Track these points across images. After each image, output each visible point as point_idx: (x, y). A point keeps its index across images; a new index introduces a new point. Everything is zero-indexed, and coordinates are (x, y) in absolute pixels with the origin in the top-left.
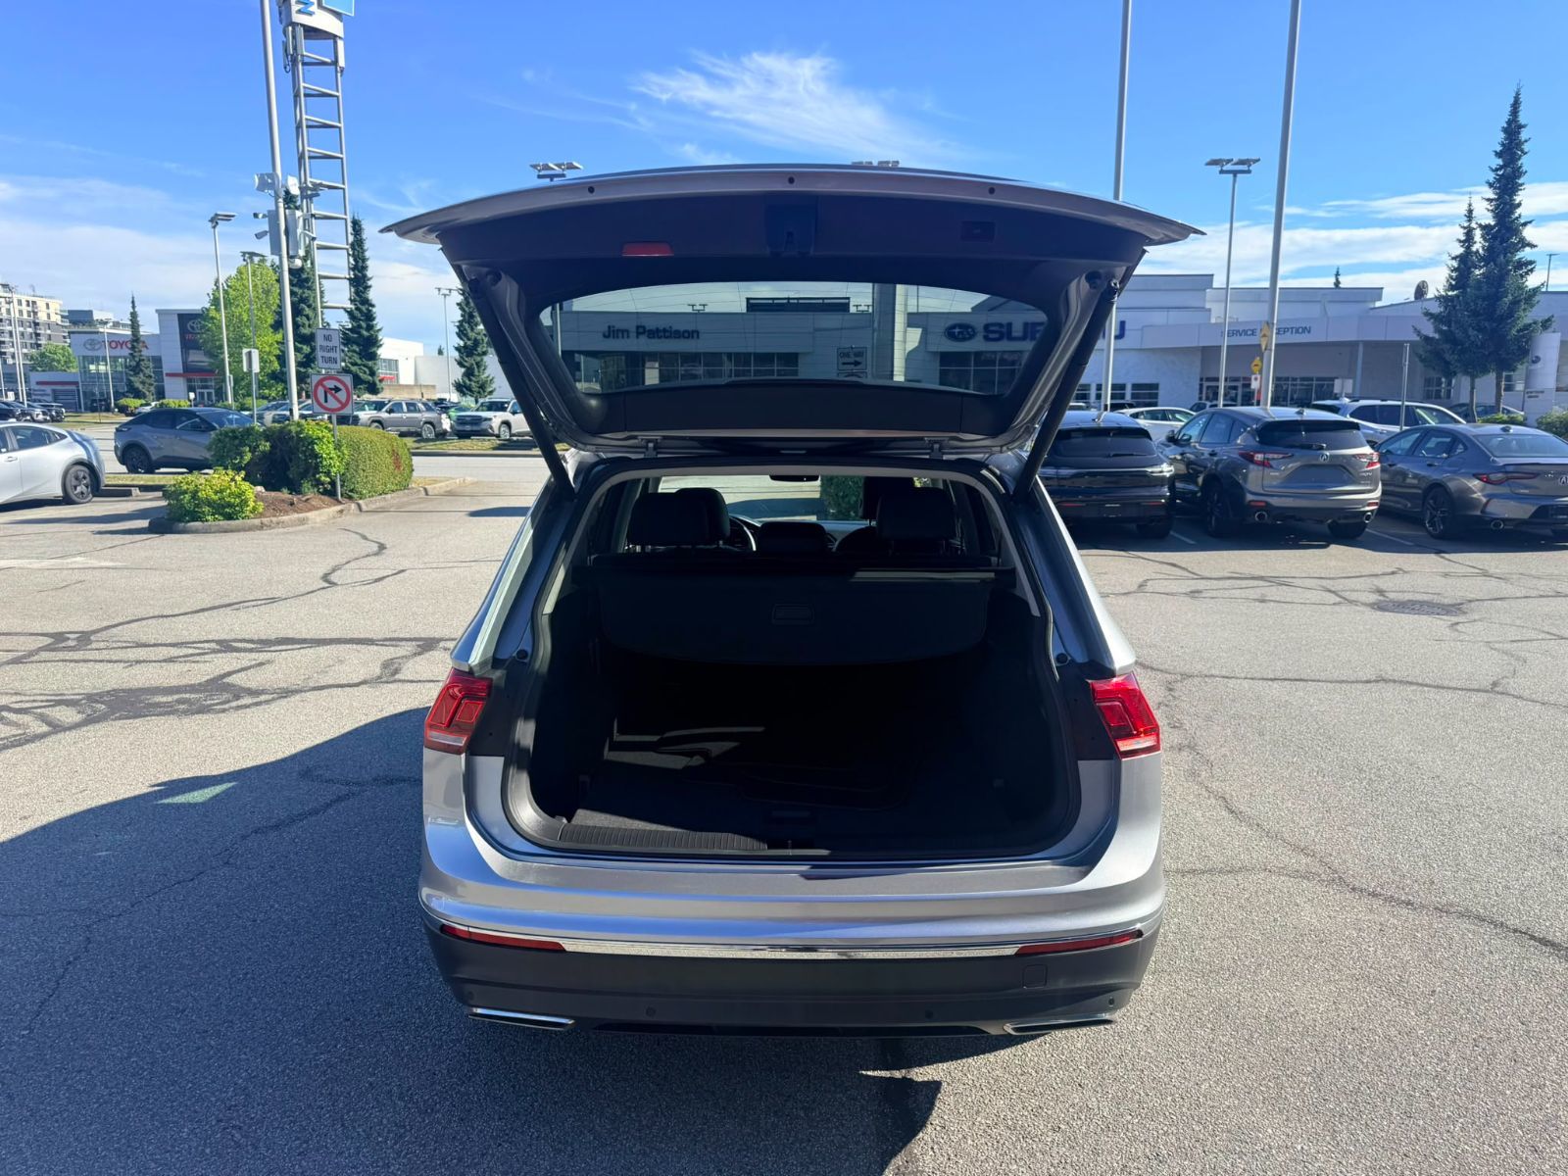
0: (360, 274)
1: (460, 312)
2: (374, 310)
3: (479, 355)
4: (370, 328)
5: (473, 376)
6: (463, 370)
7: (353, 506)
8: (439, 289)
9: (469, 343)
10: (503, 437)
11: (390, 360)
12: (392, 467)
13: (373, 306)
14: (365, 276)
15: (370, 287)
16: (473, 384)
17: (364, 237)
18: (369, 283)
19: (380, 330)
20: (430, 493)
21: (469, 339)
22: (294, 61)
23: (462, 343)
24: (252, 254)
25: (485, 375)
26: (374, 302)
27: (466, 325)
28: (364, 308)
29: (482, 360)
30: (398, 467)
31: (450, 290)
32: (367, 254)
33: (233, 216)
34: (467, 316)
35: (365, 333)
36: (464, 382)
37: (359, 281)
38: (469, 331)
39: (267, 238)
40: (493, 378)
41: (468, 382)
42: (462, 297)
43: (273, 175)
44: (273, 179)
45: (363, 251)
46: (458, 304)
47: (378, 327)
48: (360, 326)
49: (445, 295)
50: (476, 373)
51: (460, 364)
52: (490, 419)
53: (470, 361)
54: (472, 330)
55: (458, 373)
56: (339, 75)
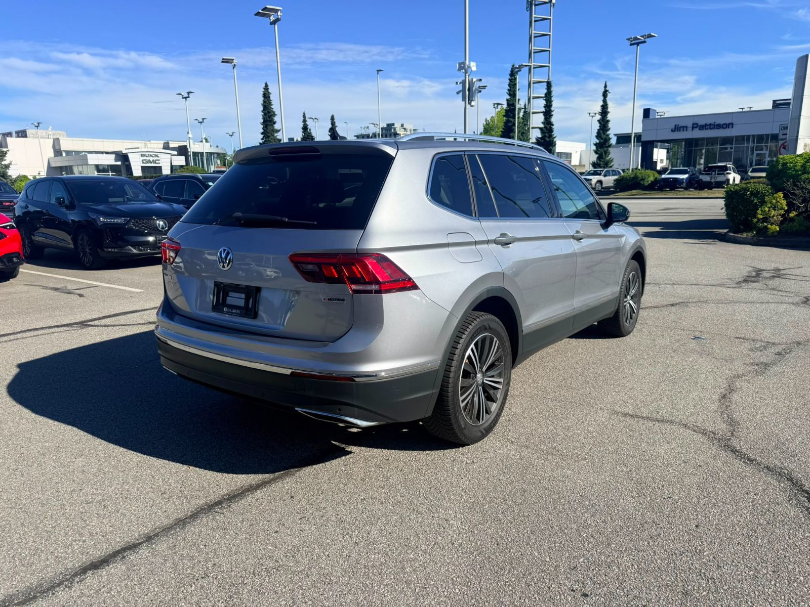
0: (548, 110)
1: (599, 125)
2: (553, 127)
3: (607, 147)
4: (551, 136)
5: (602, 158)
6: (597, 156)
8: (590, 114)
9: (601, 141)
11: (567, 153)
13: (553, 125)
14: (550, 110)
15: (552, 115)
16: (601, 163)
17: (552, 90)
18: (552, 113)
19: (555, 137)
21: (602, 139)
22: (531, 5)
23: (598, 141)
24: (498, 104)
25: (609, 158)
26: (554, 123)
27: (601, 132)
28: (548, 127)
29: (608, 150)
31: (595, 113)
32: (553, 99)
33: (486, 86)
34: (602, 127)
35: (547, 139)
36: (597, 162)
37: (548, 113)
38: (602, 134)
39: (461, 94)
40: (612, 160)
41: (599, 162)
42: (600, 117)
43: (464, 63)
44: (464, 65)
45: (551, 97)
46: (598, 121)
47: (554, 136)
48: (545, 136)
49: (592, 116)
50: (604, 157)
51: (596, 152)
53: (601, 150)
54: (604, 134)
55: (594, 157)
56: (552, 7)
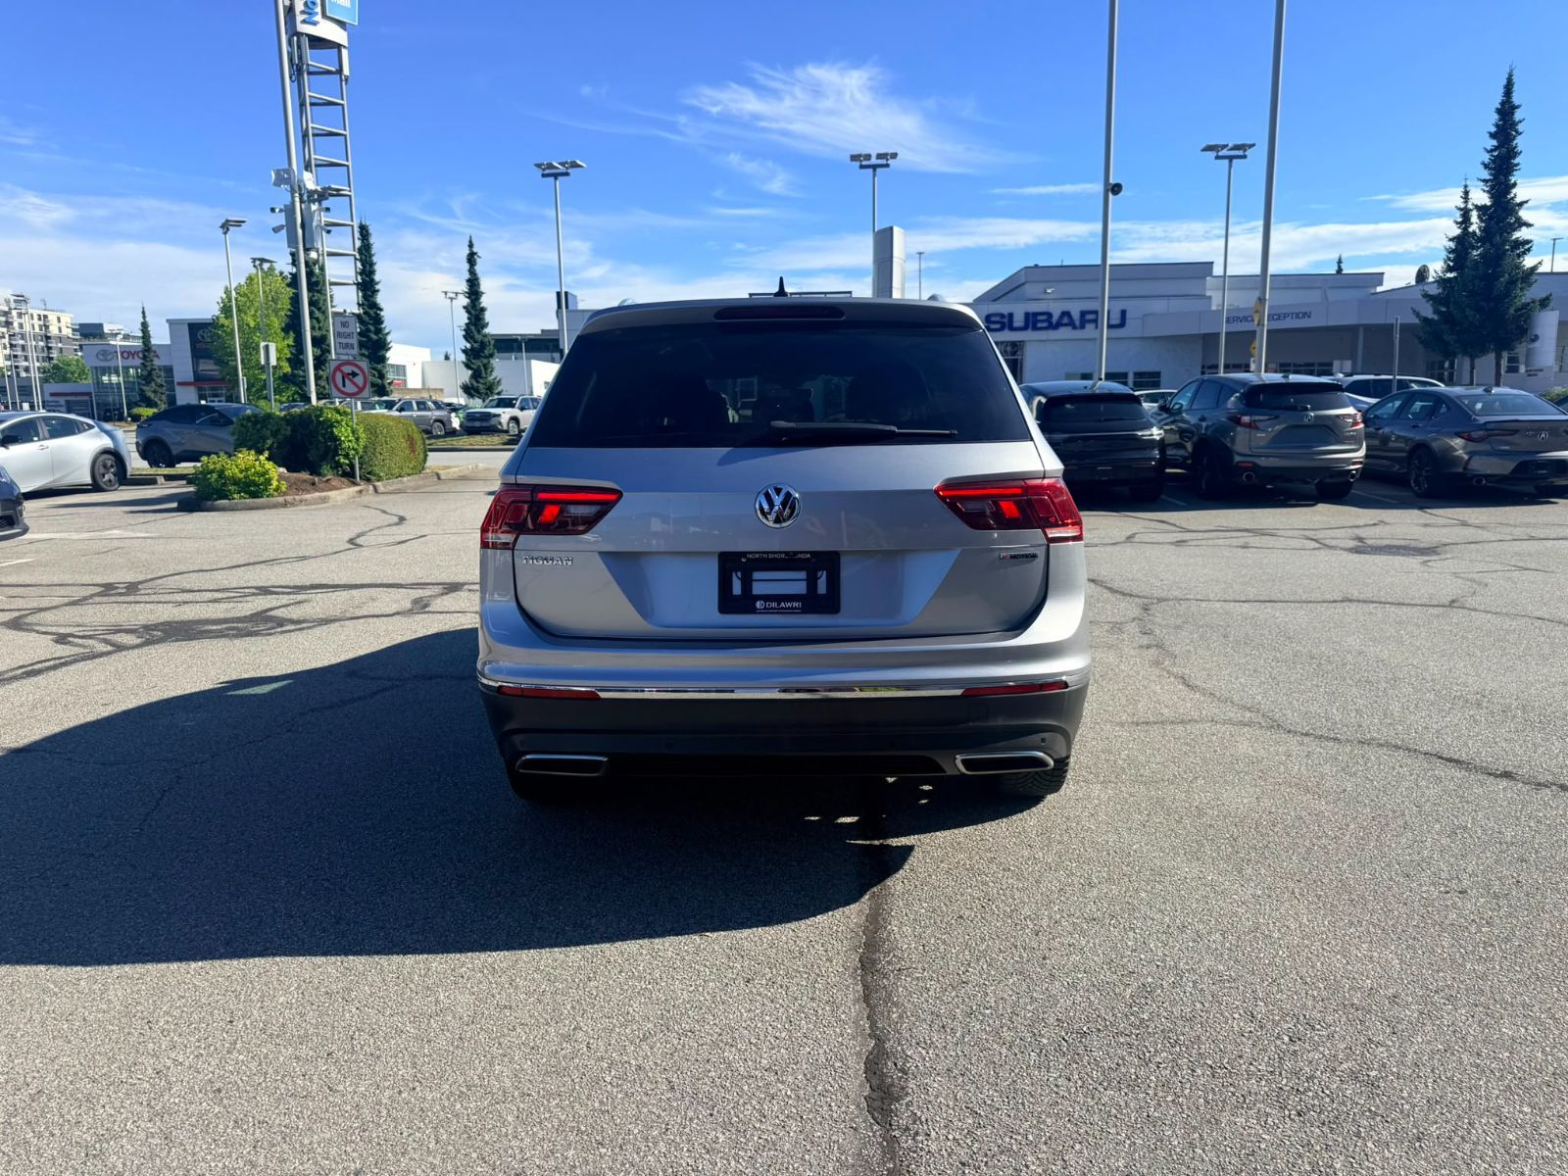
0: (368, 279)
1: (466, 315)
2: (382, 313)
3: (486, 357)
4: (379, 331)
5: (481, 378)
6: (470, 372)
7: (371, 487)
8: (446, 293)
9: (476, 345)
10: (511, 433)
11: (397, 366)
12: (407, 452)
13: (381, 310)
14: (372, 280)
15: (378, 291)
16: (480, 385)
17: (371, 241)
18: (377, 287)
19: (388, 333)
20: (442, 477)
21: (476, 342)
22: (299, 71)
23: (468, 346)
24: (263, 260)
25: (492, 377)
26: (382, 305)
27: (473, 328)
28: (372, 312)
29: (489, 362)
30: (414, 451)
31: (457, 294)
32: (375, 259)
33: (243, 222)
34: (473, 320)
35: (374, 337)
36: (472, 384)
37: (367, 285)
38: (476, 333)
39: (284, 232)
40: (499, 382)
41: (475, 384)
42: (468, 300)
43: (289, 171)
44: (288, 174)
45: (371, 256)
46: (464, 307)
47: (387, 331)
48: (369, 330)
49: (452, 299)
50: (484, 375)
51: (467, 366)
52: (499, 415)
53: (477, 363)
54: (479, 332)
55: (465, 375)
56: (344, 83)
